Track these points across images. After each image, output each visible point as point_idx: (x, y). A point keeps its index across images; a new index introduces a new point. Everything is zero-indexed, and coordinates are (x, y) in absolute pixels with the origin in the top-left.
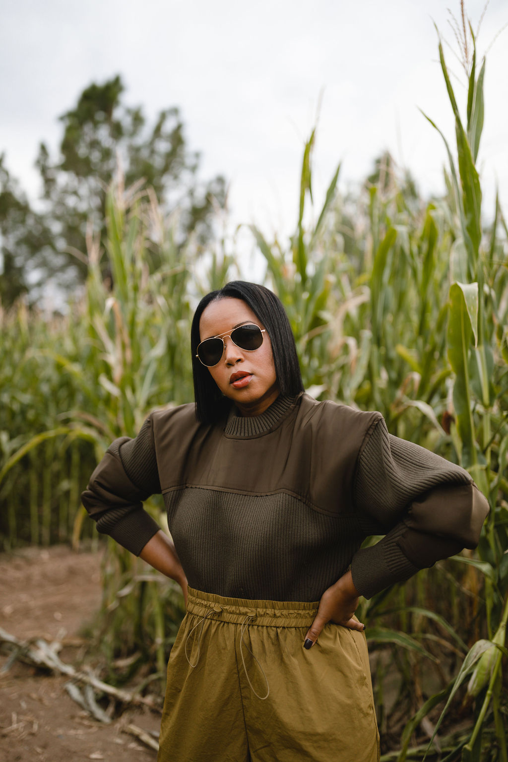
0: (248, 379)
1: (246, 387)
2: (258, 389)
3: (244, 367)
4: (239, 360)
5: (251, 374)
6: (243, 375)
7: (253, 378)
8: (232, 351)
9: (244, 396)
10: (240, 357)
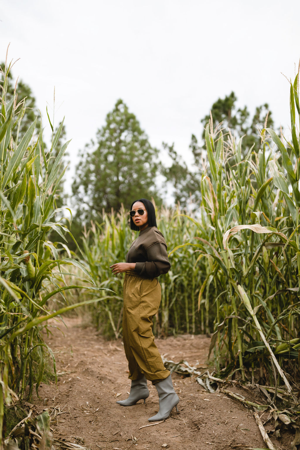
0: (139, 221)
1: (138, 222)
2: (141, 223)
3: (139, 218)
4: (138, 216)
5: (140, 220)
6: (138, 220)
7: (140, 221)
8: (137, 214)
9: (138, 224)
10: (138, 215)
